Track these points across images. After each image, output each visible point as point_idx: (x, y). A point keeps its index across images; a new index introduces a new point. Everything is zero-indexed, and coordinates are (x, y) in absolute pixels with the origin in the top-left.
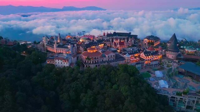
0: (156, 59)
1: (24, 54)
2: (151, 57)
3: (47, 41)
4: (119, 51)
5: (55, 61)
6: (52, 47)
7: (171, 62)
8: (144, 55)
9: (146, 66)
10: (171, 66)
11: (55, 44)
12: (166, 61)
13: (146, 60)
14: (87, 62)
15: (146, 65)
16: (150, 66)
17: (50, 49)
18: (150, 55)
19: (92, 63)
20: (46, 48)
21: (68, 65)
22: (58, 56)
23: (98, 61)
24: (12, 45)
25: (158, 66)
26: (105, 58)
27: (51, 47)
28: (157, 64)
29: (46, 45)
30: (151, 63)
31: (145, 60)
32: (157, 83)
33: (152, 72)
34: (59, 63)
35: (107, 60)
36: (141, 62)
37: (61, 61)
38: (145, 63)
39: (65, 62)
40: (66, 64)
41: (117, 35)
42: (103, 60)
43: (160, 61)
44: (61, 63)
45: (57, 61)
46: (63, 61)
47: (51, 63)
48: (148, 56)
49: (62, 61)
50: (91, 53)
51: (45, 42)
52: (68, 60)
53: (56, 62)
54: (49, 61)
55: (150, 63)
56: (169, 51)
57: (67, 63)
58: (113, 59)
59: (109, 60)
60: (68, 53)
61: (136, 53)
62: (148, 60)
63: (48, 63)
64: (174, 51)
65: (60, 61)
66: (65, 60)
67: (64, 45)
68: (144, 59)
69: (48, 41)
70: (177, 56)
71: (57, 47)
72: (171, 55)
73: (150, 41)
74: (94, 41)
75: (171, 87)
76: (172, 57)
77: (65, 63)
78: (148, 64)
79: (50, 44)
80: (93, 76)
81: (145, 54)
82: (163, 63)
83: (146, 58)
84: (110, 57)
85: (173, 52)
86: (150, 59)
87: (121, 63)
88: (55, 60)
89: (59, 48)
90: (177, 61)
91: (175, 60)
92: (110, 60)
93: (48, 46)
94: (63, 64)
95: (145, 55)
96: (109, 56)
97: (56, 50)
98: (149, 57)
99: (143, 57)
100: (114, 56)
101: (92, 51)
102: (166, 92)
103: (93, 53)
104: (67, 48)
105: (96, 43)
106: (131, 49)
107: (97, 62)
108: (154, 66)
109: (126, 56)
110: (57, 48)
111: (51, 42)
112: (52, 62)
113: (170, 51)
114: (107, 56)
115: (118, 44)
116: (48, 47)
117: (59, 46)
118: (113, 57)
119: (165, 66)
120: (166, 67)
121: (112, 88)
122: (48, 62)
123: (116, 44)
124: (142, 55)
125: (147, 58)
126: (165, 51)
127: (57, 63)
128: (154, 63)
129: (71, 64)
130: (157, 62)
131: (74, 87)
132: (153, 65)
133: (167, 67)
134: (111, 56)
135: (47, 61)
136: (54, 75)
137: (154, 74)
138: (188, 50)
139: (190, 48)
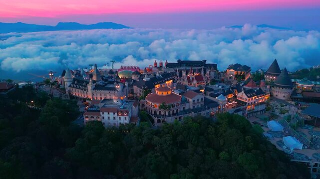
0: (261, 101)
1: (32, 105)
2: (255, 98)
3: (70, 80)
4: (203, 91)
5: (102, 115)
6: (82, 89)
7: (286, 105)
8: (245, 96)
9: (248, 114)
10: (288, 111)
11: (90, 83)
12: (277, 104)
13: (249, 104)
14: (158, 113)
15: (249, 112)
16: (253, 114)
17: (77, 93)
18: (254, 96)
19: (167, 114)
20: (69, 91)
21: (127, 121)
22: (106, 105)
23: (177, 110)
24: (6, 90)
25: (265, 112)
26: (187, 104)
27: (80, 91)
28: (264, 110)
29: (70, 86)
30: (256, 109)
31: (247, 105)
32: (281, 141)
33: (262, 123)
34: (109, 118)
35: (192, 108)
36: (241, 107)
37: (114, 114)
38: (247, 109)
39: (122, 115)
40: (124, 120)
41: (184, 65)
42: (184, 108)
43: (268, 104)
44: (115, 118)
45: (106, 115)
46: (118, 115)
47: (93, 119)
48: (251, 96)
49: (116, 114)
50: (164, 96)
51: (68, 80)
52: (127, 112)
53: (103, 117)
54: (90, 117)
55: (253, 109)
56: (278, 88)
57: (125, 118)
58: (200, 106)
59: (194, 107)
60: (122, 98)
61: (229, 92)
62: (252, 103)
63: (87, 119)
64: (286, 88)
65: (111, 114)
66: (122, 112)
67: (106, 85)
68: (246, 103)
69: (72, 80)
70: (292, 95)
71: (94, 89)
72: (281, 94)
73: (239, 72)
74: (155, 75)
75: (306, 147)
76: (284, 96)
77: (122, 117)
78: (251, 110)
79: (77, 84)
80: (180, 138)
81: (246, 94)
82: (273, 107)
83: (249, 100)
84: (196, 102)
85: (284, 89)
86: (255, 102)
87: (213, 111)
88: (101, 113)
89: (98, 91)
90: (293, 103)
91: (290, 102)
92: (196, 107)
93: (73, 87)
94: (118, 119)
95: (247, 96)
96: (194, 101)
97: (93, 94)
98: (252, 99)
99: (243, 99)
100: (202, 99)
101: (161, 93)
102: (302, 156)
103: (168, 96)
104: (114, 89)
105: (161, 79)
106: (220, 87)
107: (175, 112)
108: (259, 113)
109: (220, 99)
110: (94, 91)
111: (78, 81)
112: (95, 117)
113: (280, 87)
114: (191, 100)
115: (193, 79)
116: (74, 89)
117: (97, 87)
118: (200, 101)
119: (277, 112)
120: (278, 114)
121: (218, 158)
122: (87, 117)
123: (191, 79)
124: (242, 96)
125: (251, 101)
126: (270, 88)
127: (106, 118)
128: (260, 108)
129: (132, 119)
130: (263, 107)
131: (151, 164)
132: (258, 111)
133: (281, 113)
134: (198, 100)
135: (84, 116)
136: (107, 143)
137: (267, 127)
138: (303, 85)
139: (305, 82)
